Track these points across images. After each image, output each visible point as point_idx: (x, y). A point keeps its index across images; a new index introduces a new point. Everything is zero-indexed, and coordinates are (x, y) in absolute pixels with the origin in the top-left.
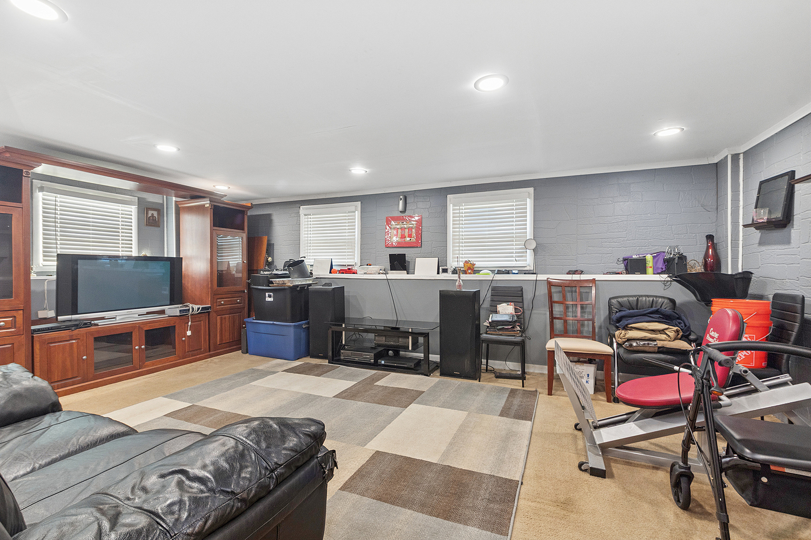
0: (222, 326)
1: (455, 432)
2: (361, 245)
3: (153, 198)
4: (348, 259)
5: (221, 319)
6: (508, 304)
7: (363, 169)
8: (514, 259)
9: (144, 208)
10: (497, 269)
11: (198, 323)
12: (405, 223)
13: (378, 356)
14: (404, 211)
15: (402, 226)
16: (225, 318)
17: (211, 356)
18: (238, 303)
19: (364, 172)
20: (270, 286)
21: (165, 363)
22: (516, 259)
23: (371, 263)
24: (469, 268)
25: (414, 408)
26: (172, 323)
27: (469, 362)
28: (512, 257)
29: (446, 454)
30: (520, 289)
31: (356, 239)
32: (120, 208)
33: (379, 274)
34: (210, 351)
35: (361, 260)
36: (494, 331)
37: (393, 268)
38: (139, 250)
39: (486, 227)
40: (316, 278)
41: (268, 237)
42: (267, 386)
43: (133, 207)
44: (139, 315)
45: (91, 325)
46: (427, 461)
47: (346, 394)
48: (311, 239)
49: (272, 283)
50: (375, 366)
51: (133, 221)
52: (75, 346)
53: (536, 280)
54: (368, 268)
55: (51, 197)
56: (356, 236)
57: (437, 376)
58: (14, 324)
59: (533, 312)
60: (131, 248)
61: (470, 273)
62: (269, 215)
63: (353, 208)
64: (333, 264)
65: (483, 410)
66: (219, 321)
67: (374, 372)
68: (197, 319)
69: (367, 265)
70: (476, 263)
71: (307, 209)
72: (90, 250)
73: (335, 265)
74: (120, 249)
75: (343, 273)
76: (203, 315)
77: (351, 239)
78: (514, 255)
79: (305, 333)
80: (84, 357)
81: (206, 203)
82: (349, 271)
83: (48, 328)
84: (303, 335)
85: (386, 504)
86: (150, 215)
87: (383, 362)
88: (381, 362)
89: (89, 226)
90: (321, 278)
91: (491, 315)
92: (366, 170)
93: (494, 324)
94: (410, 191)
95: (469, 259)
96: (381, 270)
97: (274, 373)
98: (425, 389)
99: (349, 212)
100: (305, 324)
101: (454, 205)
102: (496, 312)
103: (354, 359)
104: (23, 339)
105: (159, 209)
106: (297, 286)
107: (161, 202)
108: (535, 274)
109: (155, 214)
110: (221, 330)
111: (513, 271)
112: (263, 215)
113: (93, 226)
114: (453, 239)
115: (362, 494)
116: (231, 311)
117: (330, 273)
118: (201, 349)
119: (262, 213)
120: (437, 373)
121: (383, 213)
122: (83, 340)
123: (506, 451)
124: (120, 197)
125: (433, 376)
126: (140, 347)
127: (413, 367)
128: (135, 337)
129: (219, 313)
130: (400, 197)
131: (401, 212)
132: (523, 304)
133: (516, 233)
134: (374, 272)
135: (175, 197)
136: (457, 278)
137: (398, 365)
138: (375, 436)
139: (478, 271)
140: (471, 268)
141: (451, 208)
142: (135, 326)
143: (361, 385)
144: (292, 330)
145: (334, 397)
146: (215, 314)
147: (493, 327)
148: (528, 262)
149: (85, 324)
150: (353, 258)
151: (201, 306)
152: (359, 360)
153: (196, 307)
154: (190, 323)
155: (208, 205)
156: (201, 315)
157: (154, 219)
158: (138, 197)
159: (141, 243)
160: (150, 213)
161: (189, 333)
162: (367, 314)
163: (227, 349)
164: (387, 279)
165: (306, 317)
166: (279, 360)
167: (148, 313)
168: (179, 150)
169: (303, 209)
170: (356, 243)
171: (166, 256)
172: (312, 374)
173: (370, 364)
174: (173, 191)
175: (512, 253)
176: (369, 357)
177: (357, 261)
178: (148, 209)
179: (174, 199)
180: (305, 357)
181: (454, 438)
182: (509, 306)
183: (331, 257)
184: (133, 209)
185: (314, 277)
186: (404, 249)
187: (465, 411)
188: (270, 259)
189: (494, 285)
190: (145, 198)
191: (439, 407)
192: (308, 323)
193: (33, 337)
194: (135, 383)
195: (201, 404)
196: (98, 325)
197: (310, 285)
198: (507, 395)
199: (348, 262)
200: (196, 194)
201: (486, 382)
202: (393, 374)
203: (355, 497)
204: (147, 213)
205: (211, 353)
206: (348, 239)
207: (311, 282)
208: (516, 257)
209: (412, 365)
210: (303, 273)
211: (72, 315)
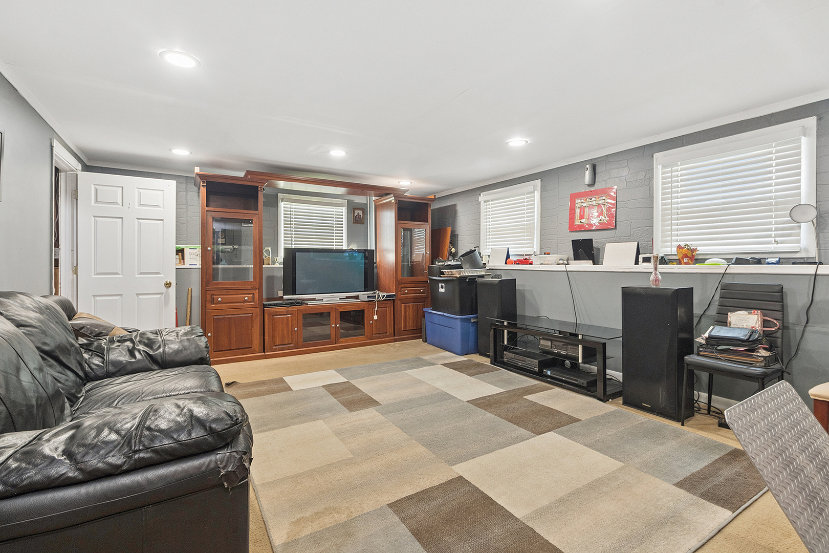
0: (406, 312)
1: (580, 486)
2: (541, 230)
3: (359, 199)
4: (526, 247)
5: (405, 307)
6: (749, 313)
7: (523, 139)
8: (773, 239)
9: (352, 208)
10: (735, 257)
11: (384, 309)
12: (593, 199)
13: (543, 365)
14: (593, 183)
15: (590, 203)
16: (409, 306)
17: (395, 341)
18: (421, 293)
19: (524, 143)
20: (441, 277)
21: (356, 342)
22: (777, 239)
23: (548, 252)
24: (686, 256)
25: (551, 437)
26: (362, 307)
27: (664, 393)
28: (770, 236)
29: (540, 513)
30: (777, 289)
31: (535, 224)
32: (334, 210)
33: (558, 264)
34: (394, 336)
35: (540, 249)
36: (711, 352)
37: (577, 257)
38: (349, 244)
39: (718, 192)
40: (490, 269)
41: (452, 228)
42: (416, 377)
43: (344, 208)
44: (340, 299)
45: (302, 303)
46: (507, 511)
47: (483, 401)
48: (491, 227)
49: (443, 273)
50: (539, 375)
51: (343, 220)
52: (290, 319)
53: (816, 275)
54: (546, 257)
55: (288, 205)
56: (536, 220)
57: (617, 404)
58: (253, 299)
59: (808, 329)
60: (342, 242)
61: (686, 263)
62: (455, 206)
63: (531, 188)
64: (510, 254)
65: (654, 469)
66: (403, 308)
67: (535, 382)
68: (383, 305)
69: (545, 254)
70: (699, 248)
71: (486, 195)
72: (313, 245)
73: (512, 255)
74: (334, 244)
75: (519, 264)
76: (389, 302)
77: (529, 224)
78: (773, 233)
79: (474, 327)
80: (296, 329)
81: (391, 199)
82: (526, 261)
83: (274, 304)
84: (472, 329)
85: (418, 543)
86: (356, 214)
87: (549, 373)
88: (547, 372)
89: (313, 226)
90: (496, 269)
91: (712, 327)
92: (526, 140)
93: (713, 341)
94: (601, 157)
95: (687, 243)
96: (560, 260)
97: (433, 364)
98: (583, 417)
99: (528, 194)
100: (474, 318)
101: (664, 167)
102: (724, 323)
103: (517, 364)
104: (258, 311)
105: (364, 208)
106: (466, 277)
107: (366, 202)
108: (815, 263)
109: (361, 213)
110: (405, 317)
111: (769, 260)
112: (449, 206)
113: (315, 226)
114: (663, 215)
115: (403, 520)
116: (415, 300)
117: (506, 263)
118: (386, 333)
119: (449, 205)
120: (620, 400)
121: (565, 189)
122: (295, 315)
123: (642, 543)
124: (334, 201)
125: (611, 403)
126: (336, 325)
127: (585, 385)
128: (332, 315)
129: (403, 301)
130: (586, 166)
131: (589, 185)
132: (783, 314)
133: (776, 197)
134: (553, 262)
135: (375, 196)
136: (652, 270)
137: (566, 379)
138: (474, 458)
139: (703, 261)
140: (690, 256)
141: (659, 172)
142: (333, 307)
143: (506, 395)
144: (459, 323)
145: (467, 401)
146: (399, 302)
147: (711, 345)
148: (803, 244)
149: (298, 303)
150: (530, 246)
151: (386, 294)
152: (522, 365)
153: (381, 294)
154: (376, 309)
155: (393, 201)
156: (386, 302)
157: (360, 217)
158: (348, 200)
159: (350, 239)
160: (357, 212)
161: (376, 317)
162: (545, 312)
163: (411, 336)
164: (567, 271)
165: (474, 310)
166: (448, 352)
167: (347, 298)
168: (347, 153)
169: (483, 197)
170: (535, 228)
171: (369, 249)
172: (465, 373)
173: (535, 373)
174: (373, 192)
175: (770, 230)
176: (534, 364)
177: (537, 249)
178: (355, 209)
179: (374, 198)
180: (474, 353)
181: (570, 495)
182: (751, 316)
183: (508, 246)
184: (344, 210)
185: (487, 268)
186: (593, 233)
187: (620, 461)
188: (453, 250)
189: (727, 280)
190: (352, 200)
191: (586, 445)
192: (477, 318)
193: (264, 309)
194: (328, 355)
195: (353, 382)
196: (308, 304)
197: (482, 276)
198: (717, 457)
199: (526, 251)
200: (383, 192)
201: (695, 428)
202: (557, 390)
203: (396, 519)
204: (354, 213)
205: (395, 338)
206: (527, 224)
207: (483, 273)
208: (776, 236)
209: (583, 382)
210: (475, 264)
211: (292, 295)
